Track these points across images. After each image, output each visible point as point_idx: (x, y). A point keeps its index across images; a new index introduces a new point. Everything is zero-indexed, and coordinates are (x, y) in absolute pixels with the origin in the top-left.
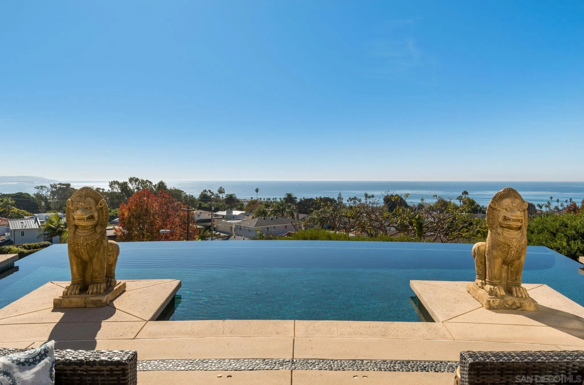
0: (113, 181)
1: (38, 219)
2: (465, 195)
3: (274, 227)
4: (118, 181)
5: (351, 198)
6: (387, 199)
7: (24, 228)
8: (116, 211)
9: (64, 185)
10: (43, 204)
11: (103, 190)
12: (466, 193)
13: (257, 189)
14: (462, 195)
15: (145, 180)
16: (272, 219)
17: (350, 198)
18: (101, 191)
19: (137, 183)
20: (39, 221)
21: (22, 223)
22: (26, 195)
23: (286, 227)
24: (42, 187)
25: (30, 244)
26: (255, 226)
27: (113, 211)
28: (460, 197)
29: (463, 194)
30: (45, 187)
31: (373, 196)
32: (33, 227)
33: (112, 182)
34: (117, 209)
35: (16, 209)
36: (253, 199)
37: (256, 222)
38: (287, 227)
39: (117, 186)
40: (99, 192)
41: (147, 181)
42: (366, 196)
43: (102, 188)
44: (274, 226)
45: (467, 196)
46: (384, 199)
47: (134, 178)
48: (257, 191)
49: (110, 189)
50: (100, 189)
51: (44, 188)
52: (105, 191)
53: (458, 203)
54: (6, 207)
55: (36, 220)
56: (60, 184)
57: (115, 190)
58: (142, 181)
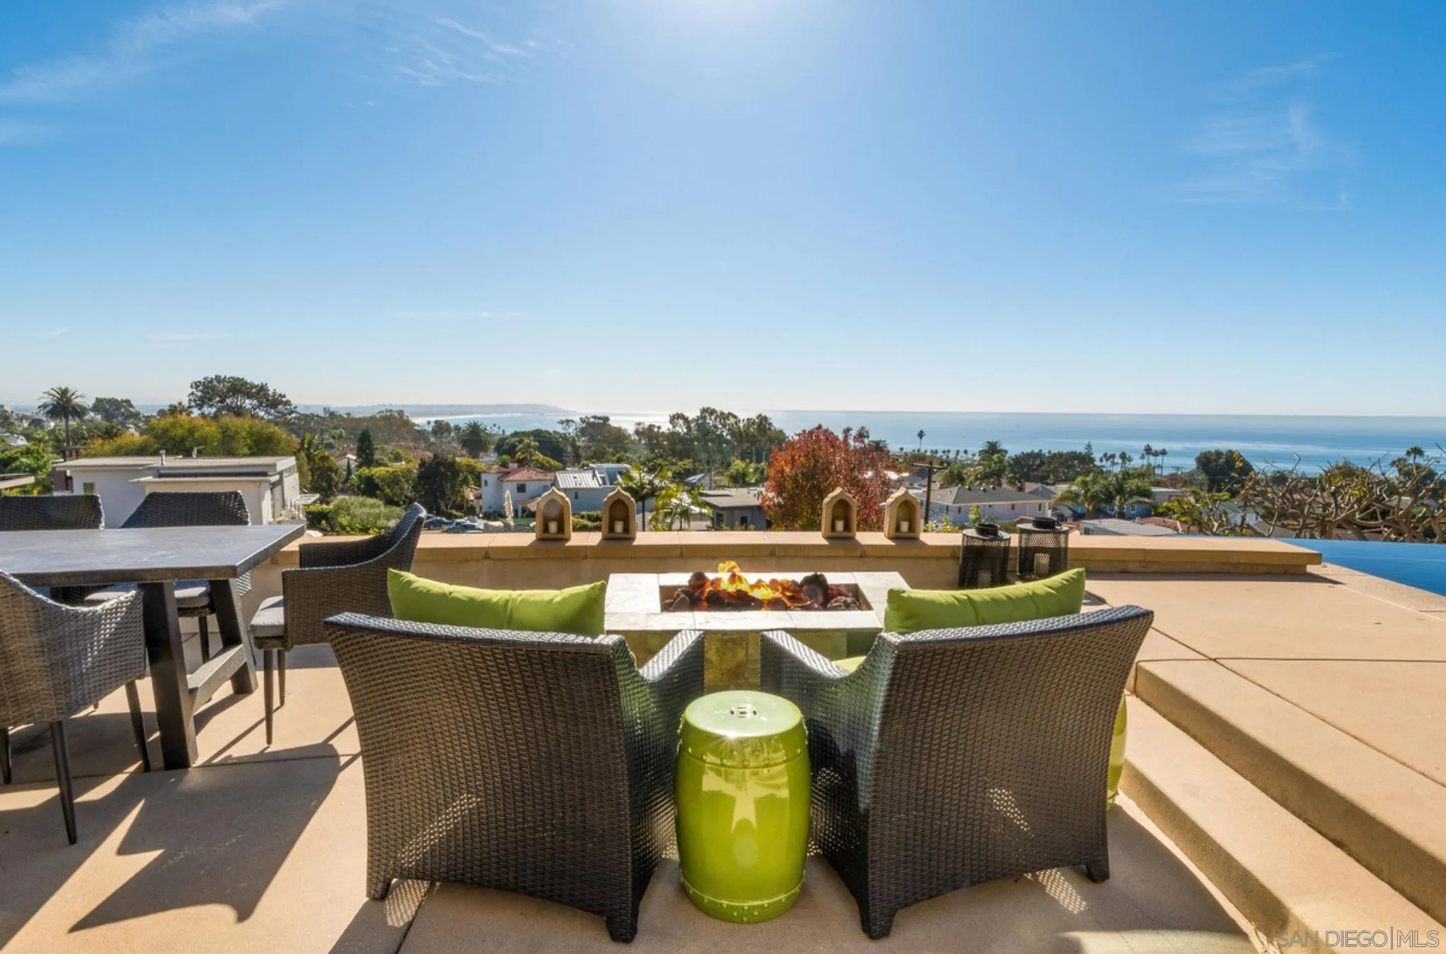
0: (675, 413)
1: (597, 473)
2: (1415, 457)
3: (990, 506)
4: (684, 413)
5: (1109, 455)
6: (1206, 461)
7: (578, 486)
8: (684, 465)
9: (600, 418)
10: (570, 449)
11: (659, 428)
12: (1417, 451)
13: (922, 432)
14: (1405, 457)
15: (726, 412)
16: (984, 490)
17: (1105, 455)
18: (656, 430)
19: (713, 417)
20: (598, 476)
21: (575, 478)
22: (546, 434)
23: (1013, 507)
24: (568, 421)
25: (590, 513)
26: (954, 503)
27: (680, 463)
28: (1399, 460)
29: (1408, 453)
30: (573, 422)
31: (1164, 453)
32: (591, 486)
33: (674, 416)
34: (687, 461)
35: (542, 457)
36: (905, 451)
37: (954, 495)
38: (1016, 508)
39: (681, 422)
40: (652, 431)
41: (730, 414)
42: (1148, 450)
43: (657, 425)
44: (991, 503)
45: (1419, 460)
46: (1198, 460)
47: (708, 408)
48: (921, 435)
49: (670, 426)
50: (654, 426)
51: (570, 423)
52: (661, 431)
53: (1393, 474)
54: (527, 451)
55: (594, 475)
56: (595, 417)
57: (678, 429)
58: (722, 413)
